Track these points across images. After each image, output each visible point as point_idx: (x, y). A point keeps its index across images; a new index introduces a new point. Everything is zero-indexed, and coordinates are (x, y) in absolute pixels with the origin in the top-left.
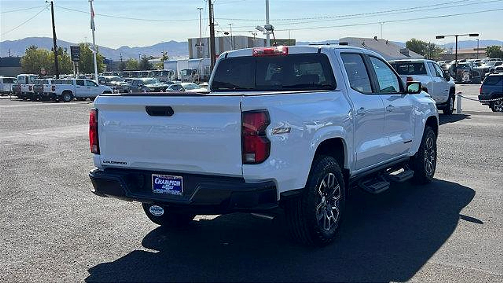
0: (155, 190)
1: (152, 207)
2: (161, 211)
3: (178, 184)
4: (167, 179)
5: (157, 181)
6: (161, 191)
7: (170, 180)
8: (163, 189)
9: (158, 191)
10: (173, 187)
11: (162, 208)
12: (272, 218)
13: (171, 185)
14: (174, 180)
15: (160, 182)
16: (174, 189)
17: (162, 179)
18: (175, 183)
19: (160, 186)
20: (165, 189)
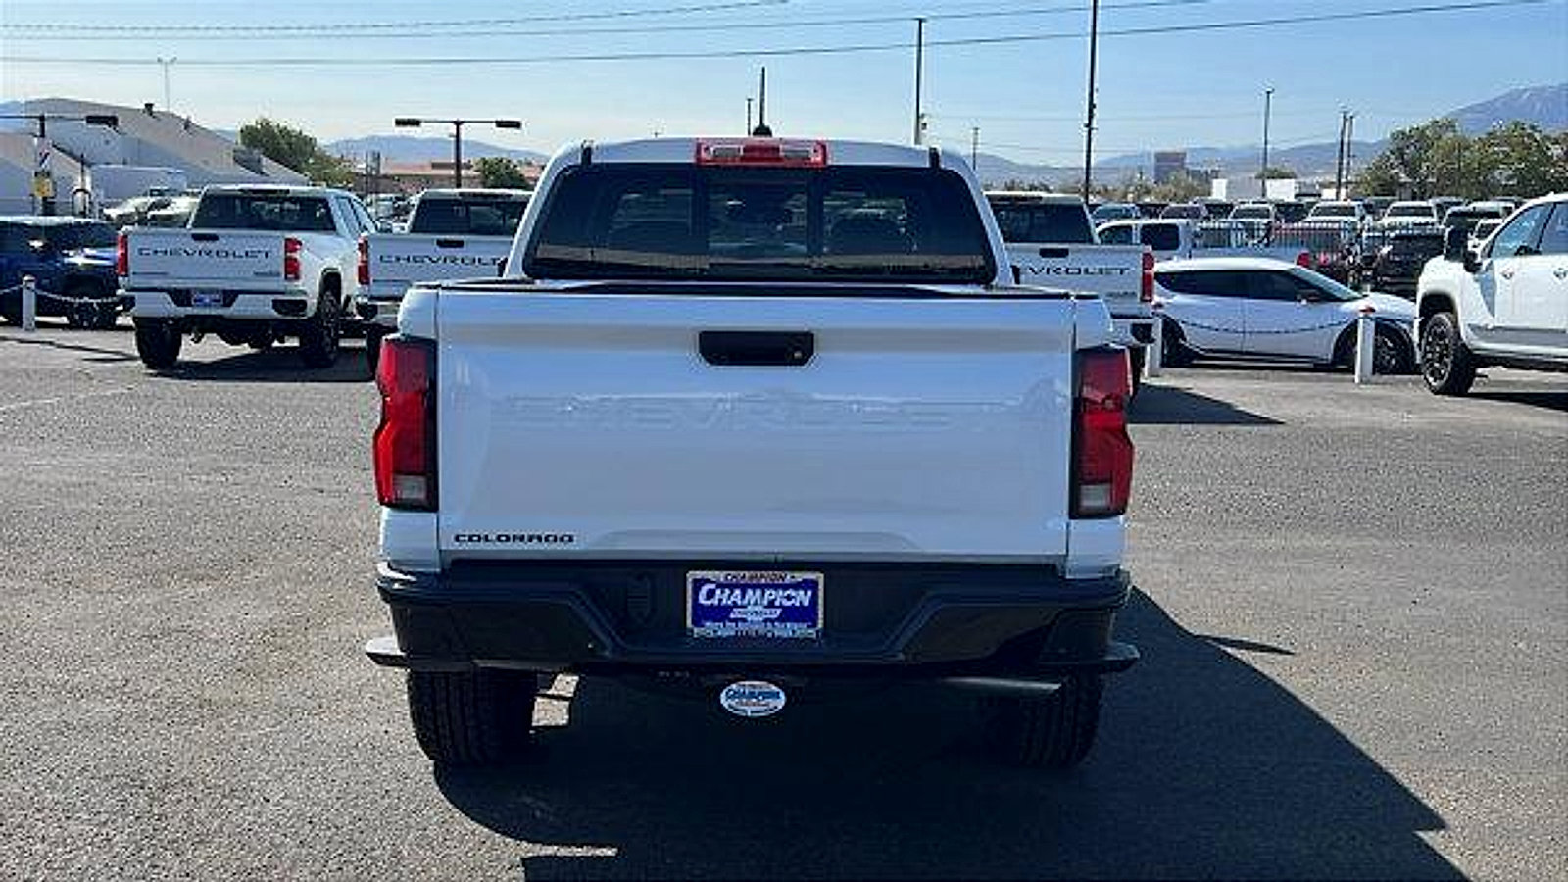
0: (696, 630)
1: (734, 686)
2: (776, 695)
3: (803, 598)
4: (754, 587)
5: (711, 594)
6: (726, 630)
7: (763, 587)
8: (736, 621)
9: (710, 629)
10: (779, 611)
11: (776, 685)
12: (1056, 687)
13: (771, 604)
14: (785, 587)
15: (722, 597)
16: (781, 619)
17: (732, 587)
18: (789, 598)
19: (721, 613)
20: (744, 621)
